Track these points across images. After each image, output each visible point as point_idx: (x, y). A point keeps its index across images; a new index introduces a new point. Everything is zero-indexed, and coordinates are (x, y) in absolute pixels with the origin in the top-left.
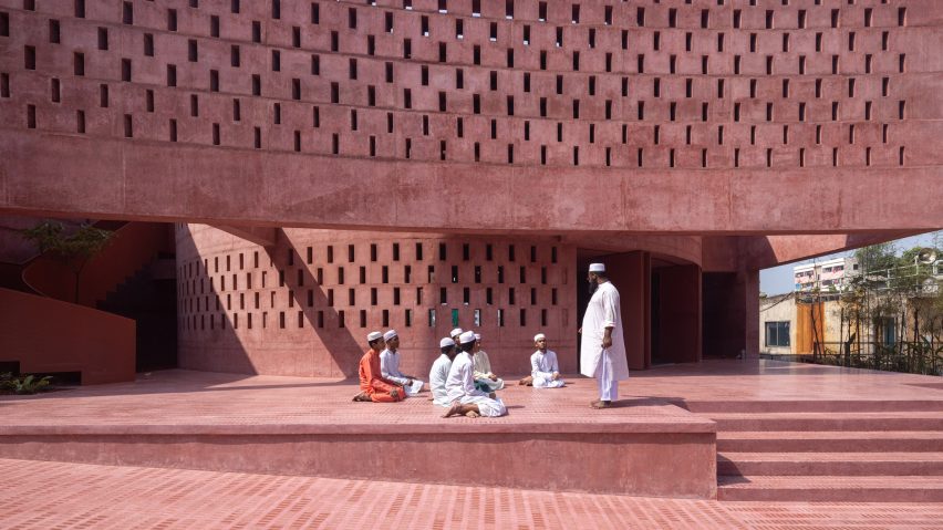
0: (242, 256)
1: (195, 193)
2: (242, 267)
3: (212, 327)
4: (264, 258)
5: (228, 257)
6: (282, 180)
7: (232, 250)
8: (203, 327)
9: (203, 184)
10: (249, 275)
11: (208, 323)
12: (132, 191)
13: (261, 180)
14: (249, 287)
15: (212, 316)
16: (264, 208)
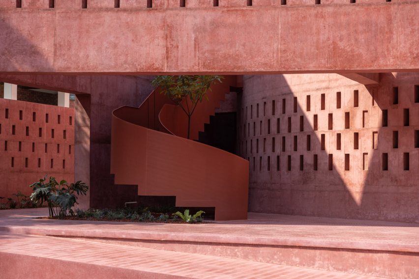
0: (339, 94)
1: (334, 48)
2: (339, 106)
3: (302, 167)
4: (365, 97)
5: (323, 96)
6: (410, 29)
7: (328, 88)
8: (289, 168)
9: (341, 40)
10: (347, 115)
11: (296, 163)
12: (285, 51)
13: (391, 32)
14: (347, 126)
15: (302, 157)
16: (395, 57)
